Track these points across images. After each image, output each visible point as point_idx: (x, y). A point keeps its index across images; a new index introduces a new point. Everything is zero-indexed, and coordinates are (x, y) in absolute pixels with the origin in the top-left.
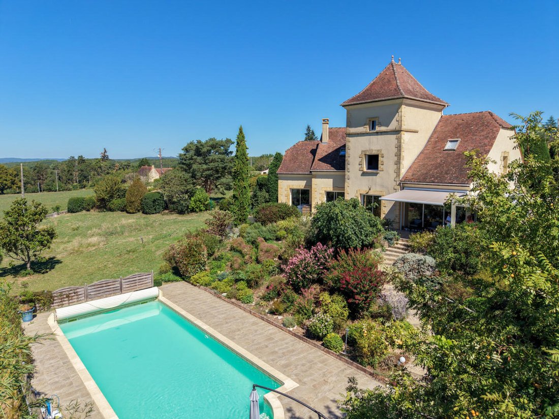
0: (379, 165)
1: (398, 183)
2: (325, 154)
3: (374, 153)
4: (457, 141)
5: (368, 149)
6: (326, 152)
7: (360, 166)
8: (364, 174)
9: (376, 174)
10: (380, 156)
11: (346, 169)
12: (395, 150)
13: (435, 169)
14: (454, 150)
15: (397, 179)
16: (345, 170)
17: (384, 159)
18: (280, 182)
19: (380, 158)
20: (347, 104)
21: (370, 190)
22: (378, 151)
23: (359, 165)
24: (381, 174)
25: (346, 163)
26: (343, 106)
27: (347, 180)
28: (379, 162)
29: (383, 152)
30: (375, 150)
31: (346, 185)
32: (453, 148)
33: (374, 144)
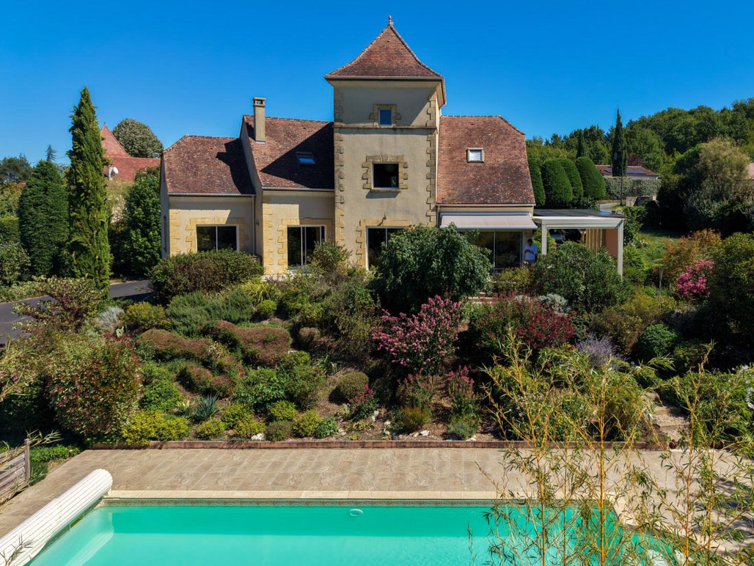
0: (401, 181)
1: (433, 206)
2: (270, 161)
3: (390, 160)
4: (480, 151)
5: (379, 154)
6: (271, 156)
7: (365, 181)
8: (371, 195)
9: (394, 195)
10: (400, 165)
11: (337, 185)
12: (427, 158)
13: (476, 185)
14: (483, 162)
15: (431, 201)
16: (334, 188)
17: (408, 171)
18: (172, 212)
19: (401, 170)
20: (339, 77)
21: (385, 218)
22: (397, 157)
23: (363, 179)
24: (403, 194)
25: (336, 175)
26: (328, 79)
27: (338, 205)
28: (400, 175)
29: (406, 159)
30: (392, 156)
31: (338, 213)
32: (479, 160)
33: (389, 146)
